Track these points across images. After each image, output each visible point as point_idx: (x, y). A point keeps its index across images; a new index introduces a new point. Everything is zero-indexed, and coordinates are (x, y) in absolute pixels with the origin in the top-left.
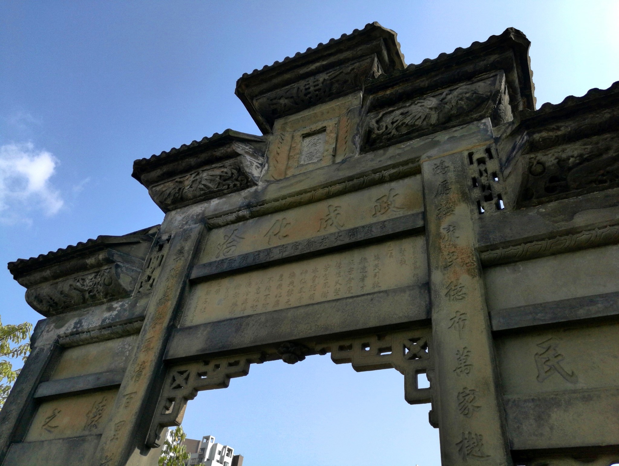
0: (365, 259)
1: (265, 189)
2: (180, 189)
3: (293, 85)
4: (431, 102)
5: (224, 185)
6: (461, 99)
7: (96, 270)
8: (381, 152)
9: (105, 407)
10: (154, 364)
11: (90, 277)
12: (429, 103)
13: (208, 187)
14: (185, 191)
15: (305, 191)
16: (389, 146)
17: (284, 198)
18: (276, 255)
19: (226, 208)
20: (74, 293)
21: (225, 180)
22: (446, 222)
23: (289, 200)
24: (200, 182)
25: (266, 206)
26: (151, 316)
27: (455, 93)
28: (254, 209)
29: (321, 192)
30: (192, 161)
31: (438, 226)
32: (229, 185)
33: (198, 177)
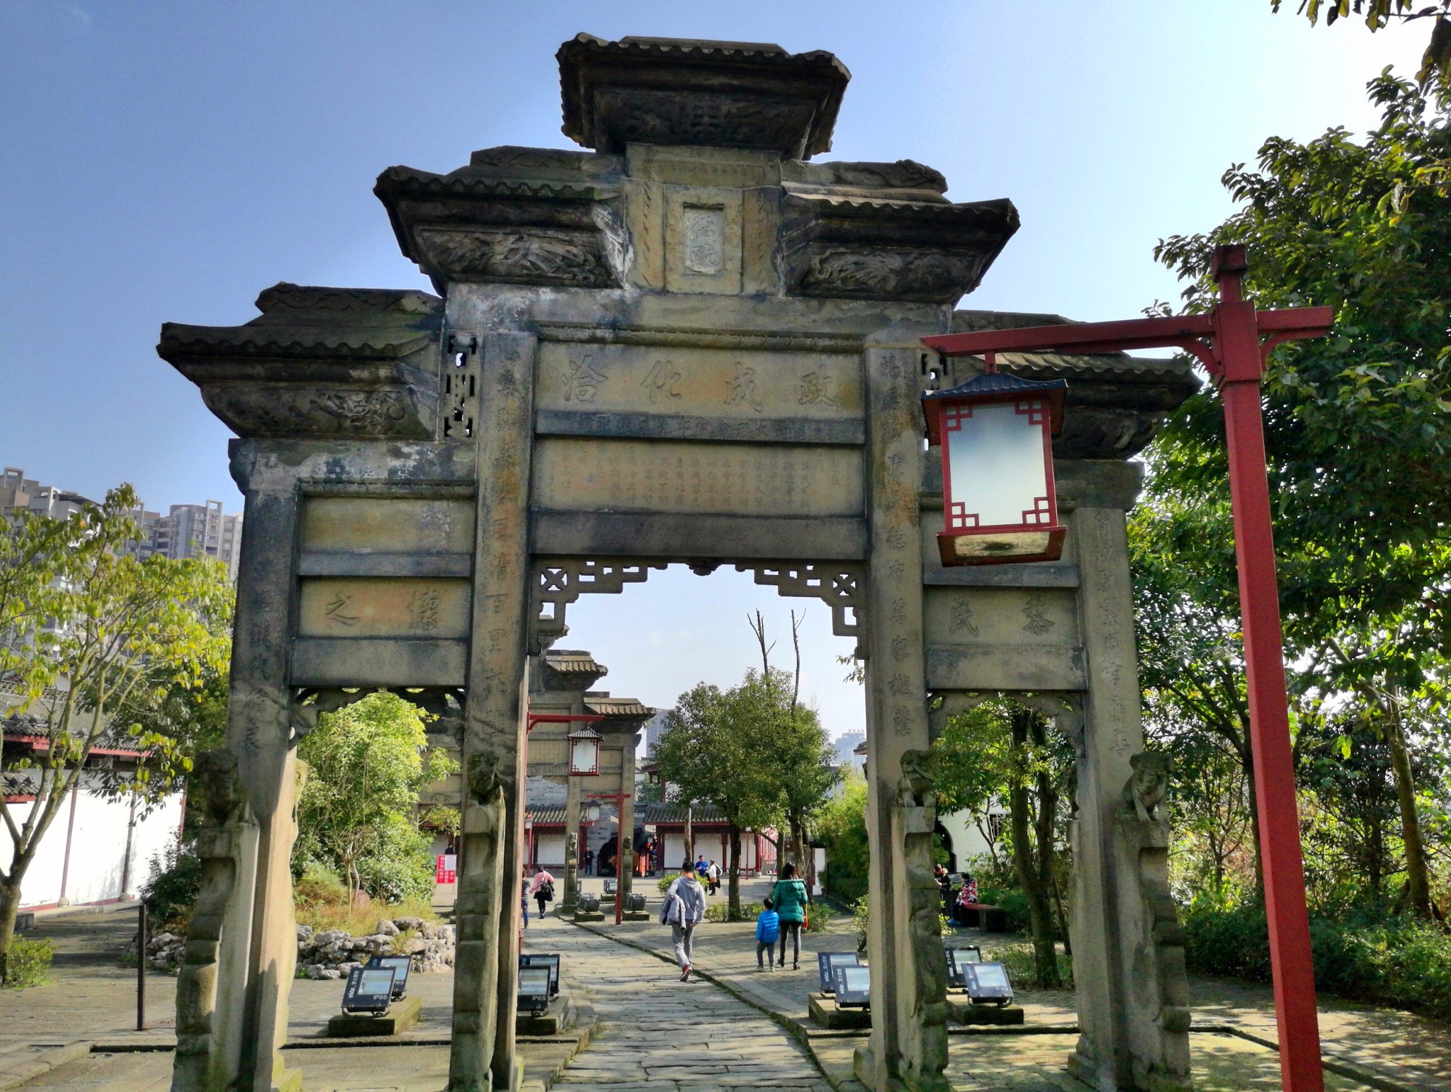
0: (792, 465)
1: (637, 303)
2: (484, 254)
3: (672, 94)
4: (895, 262)
5: (565, 272)
6: (930, 273)
7: (367, 389)
8: (814, 303)
9: (437, 602)
10: (522, 559)
11: (354, 398)
12: (892, 261)
13: (538, 268)
14: (493, 261)
15: (705, 332)
16: (827, 297)
17: (672, 330)
18: (673, 429)
19: (572, 316)
20: (322, 417)
21: (569, 266)
22: (892, 449)
23: (682, 336)
24: (525, 256)
25: (641, 333)
26: (489, 484)
27: (926, 261)
28: (623, 334)
29: (728, 339)
30: (512, 213)
31: (883, 454)
32: (575, 276)
33: (520, 244)
